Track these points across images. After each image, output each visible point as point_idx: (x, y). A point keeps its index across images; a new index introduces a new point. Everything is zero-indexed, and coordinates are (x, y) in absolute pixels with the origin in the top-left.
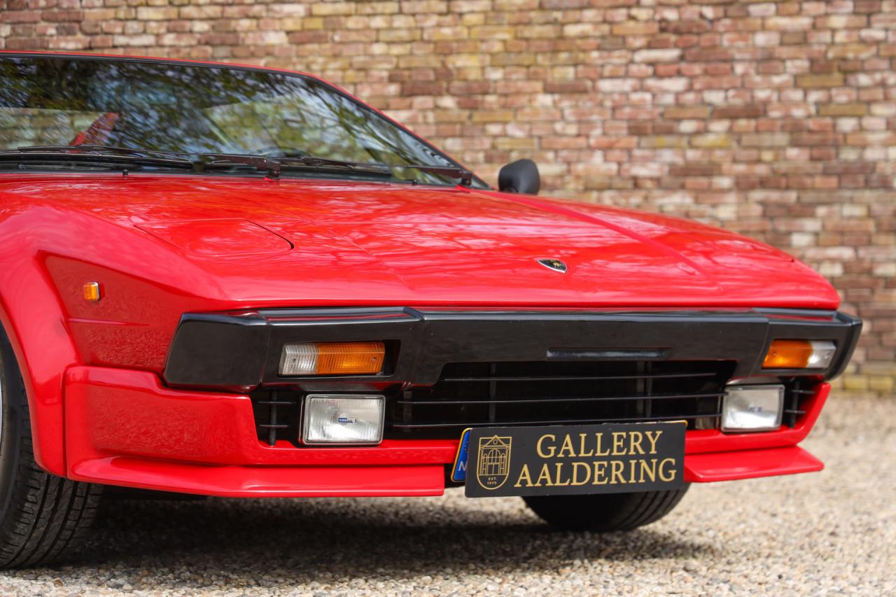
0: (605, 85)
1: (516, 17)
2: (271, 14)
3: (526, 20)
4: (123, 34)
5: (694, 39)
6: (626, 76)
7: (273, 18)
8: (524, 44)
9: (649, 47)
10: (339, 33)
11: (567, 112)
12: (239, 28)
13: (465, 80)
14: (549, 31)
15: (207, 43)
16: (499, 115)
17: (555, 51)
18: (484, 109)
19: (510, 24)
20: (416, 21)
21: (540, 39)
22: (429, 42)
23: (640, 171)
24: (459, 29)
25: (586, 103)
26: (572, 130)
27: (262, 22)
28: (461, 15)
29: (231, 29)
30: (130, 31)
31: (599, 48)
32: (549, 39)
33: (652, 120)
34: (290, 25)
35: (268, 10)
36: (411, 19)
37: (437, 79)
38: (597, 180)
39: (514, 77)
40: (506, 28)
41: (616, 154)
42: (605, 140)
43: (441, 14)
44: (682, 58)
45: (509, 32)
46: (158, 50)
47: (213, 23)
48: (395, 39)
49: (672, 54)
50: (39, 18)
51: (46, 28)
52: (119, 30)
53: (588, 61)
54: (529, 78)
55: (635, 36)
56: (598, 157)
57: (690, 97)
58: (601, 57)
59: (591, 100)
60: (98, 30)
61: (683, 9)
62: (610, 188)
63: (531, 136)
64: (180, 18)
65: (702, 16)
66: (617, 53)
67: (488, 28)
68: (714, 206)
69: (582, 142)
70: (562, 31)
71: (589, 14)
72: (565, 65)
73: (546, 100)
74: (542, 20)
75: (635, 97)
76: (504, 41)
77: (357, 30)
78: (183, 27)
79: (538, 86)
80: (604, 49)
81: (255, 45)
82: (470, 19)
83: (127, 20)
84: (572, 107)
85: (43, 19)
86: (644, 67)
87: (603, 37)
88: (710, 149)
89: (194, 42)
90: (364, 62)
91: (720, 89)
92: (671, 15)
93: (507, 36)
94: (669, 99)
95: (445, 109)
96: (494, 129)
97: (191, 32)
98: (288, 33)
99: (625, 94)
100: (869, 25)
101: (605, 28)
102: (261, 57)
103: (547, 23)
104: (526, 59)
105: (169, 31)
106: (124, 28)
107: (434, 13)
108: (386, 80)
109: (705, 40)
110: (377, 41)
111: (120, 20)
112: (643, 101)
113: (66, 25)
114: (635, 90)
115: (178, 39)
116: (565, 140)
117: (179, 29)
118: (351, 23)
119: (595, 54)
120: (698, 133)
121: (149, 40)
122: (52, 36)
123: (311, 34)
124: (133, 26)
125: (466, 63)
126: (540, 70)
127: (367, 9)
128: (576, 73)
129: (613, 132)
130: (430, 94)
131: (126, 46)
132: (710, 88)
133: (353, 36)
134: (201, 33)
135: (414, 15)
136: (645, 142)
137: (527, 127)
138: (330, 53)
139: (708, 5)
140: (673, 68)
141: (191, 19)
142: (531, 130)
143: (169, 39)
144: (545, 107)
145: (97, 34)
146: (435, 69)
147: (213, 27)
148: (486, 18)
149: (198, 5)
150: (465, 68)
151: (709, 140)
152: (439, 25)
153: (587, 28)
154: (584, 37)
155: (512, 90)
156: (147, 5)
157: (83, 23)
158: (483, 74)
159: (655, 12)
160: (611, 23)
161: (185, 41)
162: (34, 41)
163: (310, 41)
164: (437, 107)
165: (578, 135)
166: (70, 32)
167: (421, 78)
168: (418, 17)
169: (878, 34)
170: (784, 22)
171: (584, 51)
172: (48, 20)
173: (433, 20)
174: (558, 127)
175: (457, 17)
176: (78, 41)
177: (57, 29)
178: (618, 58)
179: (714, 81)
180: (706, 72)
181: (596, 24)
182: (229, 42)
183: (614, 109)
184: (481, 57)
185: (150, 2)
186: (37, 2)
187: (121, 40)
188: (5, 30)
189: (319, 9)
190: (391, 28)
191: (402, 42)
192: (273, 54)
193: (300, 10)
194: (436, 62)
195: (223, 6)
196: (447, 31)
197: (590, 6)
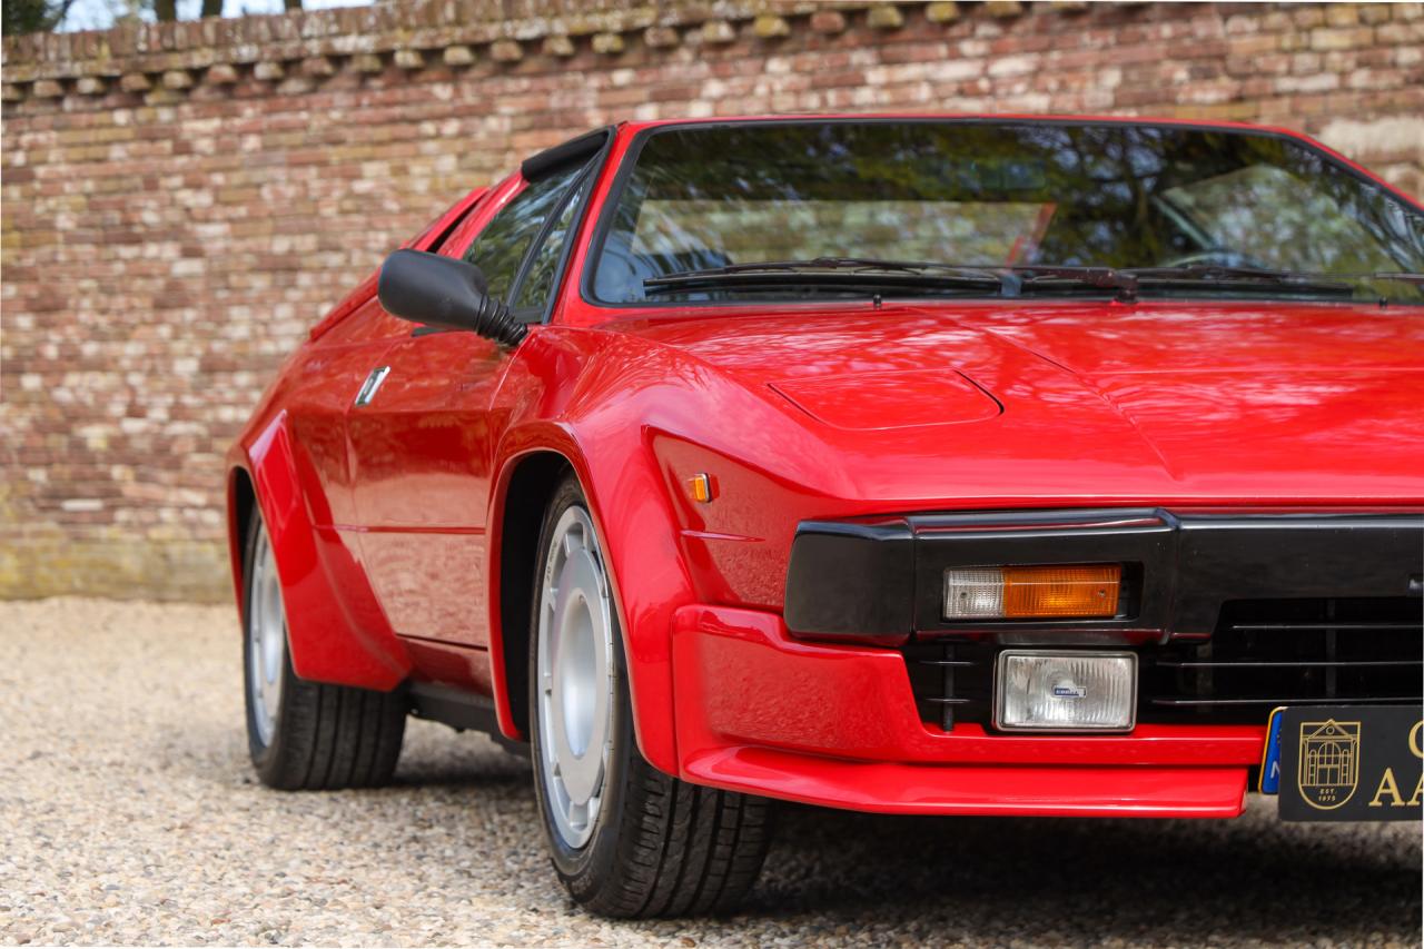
4: (1290, 73)
30: (1301, 69)
46: (1343, 97)
50: (1162, 56)
51: (1172, 71)
52: (1282, 67)
60: (1251, 69)
64: (1378, 43)
78: (1382, 57)
83: (1295, 51)
85: (1169, 57)
89: (1398, 81)
97: (1394, 65)
105: (1360, 64)
106: (1290, 64)
111: (1285, 52)
113: (1203, 63)
115: (1374, 76)
117: (1376, 62)
121: (1331, 81)
122: (1181, 83)
124: (1305, 61)
131: (1295, 94)
134: (1408, 66)
141: (1394, 45)
143: (1360, 79)
145: (1249, 76)
149: (1403, 22)
156: (1323, 25)
157: (1229, 60)
161: (1385, 80)
162: (1158, 91)
166: (1209, 75)
172: (1176, 59)
176: (1221, 89)
177: (1190, 71)
185: (1330, 21)
186: (1158, 32)
187: (1286, 84)
188: (1112, 78)
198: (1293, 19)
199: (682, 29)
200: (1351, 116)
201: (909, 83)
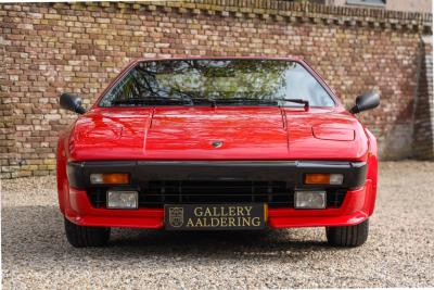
0: (146, 55)
1: (118, 27)
2: (28, 17)
3: (122, 28)
5: (174, 40)
6: (153, 52)
8: (120, 37)
9: (161, 42)
10: (55, 27)
12: (15, 21)
13: (100, 50)
14: (129, 33)
16: (111, 64)
17: (131, 41)
18: (106, 62)
20: (83, 25)
21: (126, 36)
22: (88, 33)
24: (98, 29)
27: (24, 19)
28: (99, 24)
29: (11, 21)
31: (145, 41)
32: (129, 36)
34: (36, 22)
35: (27, 15)
36: (81, 24)
37: (89, 49)
39: (117, 50)
40: (115, 30)
43: (92, 23)
44: (170, 47)
47: (3, 18)
48: (76, 31)
49: (167, 45)
53: (141, 46)
54: (121, 51)
55: (156, 38)
58: (145, 45)
61: (171, 29)
65: (177, 32)
66: (151, 43)
67: (109, 30)
70: (133, 33)
71: (143, 28)
72: (134, 47)
73: (127, 59)
74: (127, 29)
76: (114, 36)
77: (61, 26)
79: (124, 54)
81: (21, 29)
82: (103, 26)
86: (158, 49)
87: (146, 37)
90: (64, 40)
92: (168, 31)
93: (115, 34)
95: (92, 61)
96: (109, 70)
98: (34, 25)
100: (223, 40)
101: (147, 33)
102: (23, 35)
104: (121, 43)
107: (90, 22)
108: (71, 48)
109: (177, 41)
110: (69, 32)
118: (60, 23)
119: (143, 43)
123: (44, 26)
125: (101, 43)
126: (126, 48)
127: (66, 18)
128: (137, 50)
130: (87, 54)
133: (60, 29)
135: (83, 22)
138: (51, 35)
139: (179, 28)
140: (167, 50)
144: (126, 62)
146: (89, 45)
147: (3, 20)
148: (108, 26)
150: (100, 45)
152: (92, 27)
153: (142, 33)
154: (140, 36)
155: (116, 55)
158: (106, 48)
159: (163, 29)
160: (149, 32)
163: (44, 30)
164: (89, 60)
167: (84, 48)
169: (225, 43)
170: (201, 37)
171: (140, 42)
173: (89, 25)
178: (151, 45)
181: (145, 32)
182: (10, 27)
184: (106, 41)
189: (47, 16)
190: (74, 27)
191: (78, 33)
192: (28, 34)
193: (40, 16)
194: (90, 42)
195: (8, 10)
196: (94, 30)
197: (143, 25)
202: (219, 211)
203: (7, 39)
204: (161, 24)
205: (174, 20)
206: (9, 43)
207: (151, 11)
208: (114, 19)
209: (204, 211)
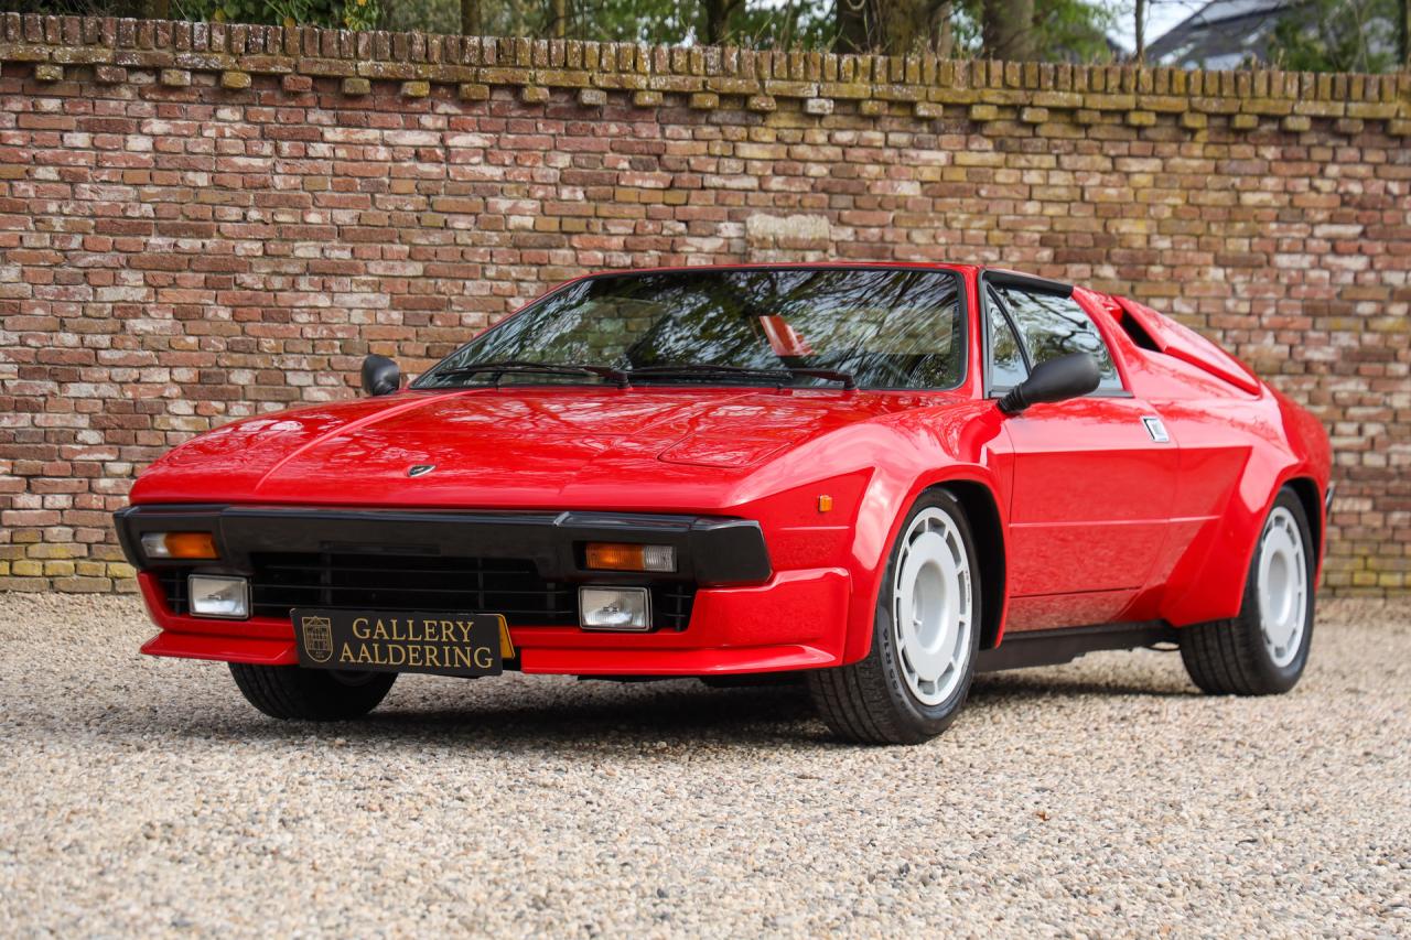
0: (1282, 260)
1: (1188, 182)
2: (905, 161)
3: (1201, 185)
4: (718, 173)
5: (1377, 214)
6: (1305, 251)
7: (908, 165)
8: (1196, 209)
9: (1331, 221)
10: (987, 186)
11: (1240, 288)
12: (865, 175)
13: (1129, 248)
14: (1226, 198)
15: (824, 191)
16: (1166, 288)
17: (1231, 220)
18: (1149, 281)
19: (1181, 188)
20: (1075, 178)
21: (1214, 206)
22: (1089, 203)
23: (1315, 355)
24: (1124, 190)
25: (1261, 280)
26: (1244, 307)
27: (893, 168)
28: (1128, 174)
29: (855, 175)
30: (727, 171)
31: (1277, 219)
32: (1224, 207)
33: (1328, 301)
34: (928, 174)
35: (900, 156)
36: (1070, 176)
37: (1096, 245)
38: (1269, 363)
39: (1184, 247)
40: (1178, 191)
41: (1290, 336)
42: (1279, 319)
43: (1104, 172)
44: (1364, 234)
45: (1180, 196)
46: (762, 194)
47: (830, 166)
48: (1052, 198)
49: (1357, 229)
50: (607, 148)
51: (618, 160)
52: (712, 168)
53: (1265, 233)
54: (1199, 249)
55: (1316, 209)
56: (1269, 339)
57: (1370, 276)
58: (1279, 230)
59: (1266, 276)
60: (684, 166)
61: (1368, 182)
62: (1281, 372)
63: (1198, 312)
64: (791, 158)
65: (1387, 191)
66: (1297, 226)
67: (1159, 191)
68: (1389, 394)
69: (1253, 319)
70: (1238, 198)
71: (1270, 182)
72: (1241, 237)
73: (1217, 274)
74: (1219, 186)
75: (1314, 274)
76: (1174, 207)
77: (1005, 184)
78: (796, 169)
79: (1210, 257)
80: (1283, 222)
81: (884, 196)
82: (1140, 180)
83: (723, 156)
84: (1244, 282)
85: (612, 150)
86: (1323, 243)
87: (1281, 208)
88: (1387, 334)
89: (807, 189)
90: (1014, 221)
91: (1402, 270)
92: (1356, 188)
93: (1179, 201)
94: (1348, 278)
95: (1104, 279)
97: (804, 175)
98: (922, 183)
99: (1302, 272)
101: (1286, 198)
102: (890, 211)
103: (1226, 189)
104: (1198, 226)
105: (775, 173)
106: (718, 168)
107: (1098, 171)
108: (1037, 244)
109: (1389, 215)
110: (1030, 199)
111: (714, 156)
112: (1321, 278)
113: (644, 157)
114: (1313, 267)
115: (788, 183)
116: (1237, 318)
117: (791, 172)
118: (1001, 176)
119: (1273, 226)
120: (1375, 316)
121: (752, 182)
122: (624, 170)
123: (953, 185)
124: (734, 165)
125: (1133, 229)
126: (1213, 240)
127: (1022, 162)
128: (1250, 245)
129: (1287, 312)
130: (1088, 262)
131: (721, 189)
132: (1390, 268)
133: (1003, 192)
134: (816, 178)
135: (1074, 171)
136: (1320, 323)
137: (1196, 302)
138: (974, 209)
139: (1394, 180)
140: (1353, 245)
141: (805, 161)
142: (1199, 306)
143: (776, 183)
144: (1216, 281)
145: (682, 171)
146: (1093, 234)
147: (831, 171)
148: (1155, 180)
149: (814, 145)
150: (1131, 234)
151: (1388, 323)
152: (1103, 185)
153: (1267, 197)
154: (1263, 206)
155: (1182, 261)
156: (749, 140)
157: (665, 157)
158: (1148, 241)
159: (1339, 184)
160: (1292, 193)
161: (796, 186)
162: (602, 175)
163: (952, 195)
164: (1094, 276)
165: (1250, 314)
166: (648, 168)
167: (1079, 243)
168: (1078, 174)
171: (1260, 222)
172: (621, 152)
173: (1095, 180)
174: (1230, 303)
175: (1123, 176)
176: (657, 179)
177: (630, 162)
178: (1298, 231)
179: (1396, 261)
180: (1388, 251)
181: (1276, 193)
182: (851, 190)
183: (1289, 288)
184: (1150, 222)
185: (753, 136)
186: (607, 130)
187: (716, 181)
188: (563, 160)
189: (962, 158)
190: (1047, 185)
191: (1059, 201)
192: (905, 207)
193: (940, 157)
194: (1096, 226)
195: (845, 146)
196: (1112, 192)
197: (1271, 173)
198: (721, 131)
199: (132, 69)
200: (767, 210)
201: (368, 143)
202: (403, 630)
203: (840, 222)
204: (1333, 170)
205: (1374, 156)
206: (846, 234)
207: (1297, 134)
208: (1177, 161)
209: (373, 626)
